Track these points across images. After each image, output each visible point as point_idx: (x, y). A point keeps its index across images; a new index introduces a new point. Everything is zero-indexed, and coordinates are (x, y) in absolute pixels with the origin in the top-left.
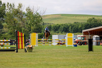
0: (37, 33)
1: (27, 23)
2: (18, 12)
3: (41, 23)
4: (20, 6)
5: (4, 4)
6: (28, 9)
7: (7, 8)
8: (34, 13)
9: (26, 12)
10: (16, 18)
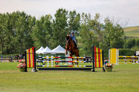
0: (117, 48)
1: (105, 37)
2: (94, 24)
3: (122, 37)
4: (97, 16)
5: (79, 15)
6: (107, 20)
7: (81, 19)
8: (115, 25)
9: (104, 24)
10: (92, 31)
